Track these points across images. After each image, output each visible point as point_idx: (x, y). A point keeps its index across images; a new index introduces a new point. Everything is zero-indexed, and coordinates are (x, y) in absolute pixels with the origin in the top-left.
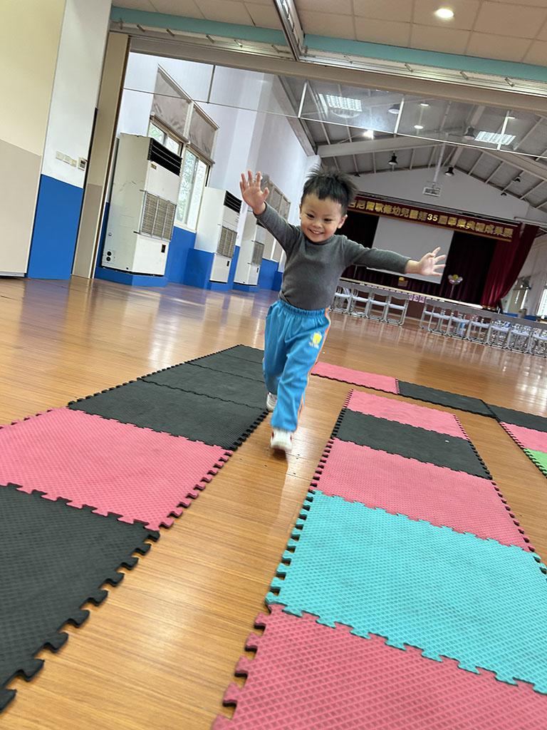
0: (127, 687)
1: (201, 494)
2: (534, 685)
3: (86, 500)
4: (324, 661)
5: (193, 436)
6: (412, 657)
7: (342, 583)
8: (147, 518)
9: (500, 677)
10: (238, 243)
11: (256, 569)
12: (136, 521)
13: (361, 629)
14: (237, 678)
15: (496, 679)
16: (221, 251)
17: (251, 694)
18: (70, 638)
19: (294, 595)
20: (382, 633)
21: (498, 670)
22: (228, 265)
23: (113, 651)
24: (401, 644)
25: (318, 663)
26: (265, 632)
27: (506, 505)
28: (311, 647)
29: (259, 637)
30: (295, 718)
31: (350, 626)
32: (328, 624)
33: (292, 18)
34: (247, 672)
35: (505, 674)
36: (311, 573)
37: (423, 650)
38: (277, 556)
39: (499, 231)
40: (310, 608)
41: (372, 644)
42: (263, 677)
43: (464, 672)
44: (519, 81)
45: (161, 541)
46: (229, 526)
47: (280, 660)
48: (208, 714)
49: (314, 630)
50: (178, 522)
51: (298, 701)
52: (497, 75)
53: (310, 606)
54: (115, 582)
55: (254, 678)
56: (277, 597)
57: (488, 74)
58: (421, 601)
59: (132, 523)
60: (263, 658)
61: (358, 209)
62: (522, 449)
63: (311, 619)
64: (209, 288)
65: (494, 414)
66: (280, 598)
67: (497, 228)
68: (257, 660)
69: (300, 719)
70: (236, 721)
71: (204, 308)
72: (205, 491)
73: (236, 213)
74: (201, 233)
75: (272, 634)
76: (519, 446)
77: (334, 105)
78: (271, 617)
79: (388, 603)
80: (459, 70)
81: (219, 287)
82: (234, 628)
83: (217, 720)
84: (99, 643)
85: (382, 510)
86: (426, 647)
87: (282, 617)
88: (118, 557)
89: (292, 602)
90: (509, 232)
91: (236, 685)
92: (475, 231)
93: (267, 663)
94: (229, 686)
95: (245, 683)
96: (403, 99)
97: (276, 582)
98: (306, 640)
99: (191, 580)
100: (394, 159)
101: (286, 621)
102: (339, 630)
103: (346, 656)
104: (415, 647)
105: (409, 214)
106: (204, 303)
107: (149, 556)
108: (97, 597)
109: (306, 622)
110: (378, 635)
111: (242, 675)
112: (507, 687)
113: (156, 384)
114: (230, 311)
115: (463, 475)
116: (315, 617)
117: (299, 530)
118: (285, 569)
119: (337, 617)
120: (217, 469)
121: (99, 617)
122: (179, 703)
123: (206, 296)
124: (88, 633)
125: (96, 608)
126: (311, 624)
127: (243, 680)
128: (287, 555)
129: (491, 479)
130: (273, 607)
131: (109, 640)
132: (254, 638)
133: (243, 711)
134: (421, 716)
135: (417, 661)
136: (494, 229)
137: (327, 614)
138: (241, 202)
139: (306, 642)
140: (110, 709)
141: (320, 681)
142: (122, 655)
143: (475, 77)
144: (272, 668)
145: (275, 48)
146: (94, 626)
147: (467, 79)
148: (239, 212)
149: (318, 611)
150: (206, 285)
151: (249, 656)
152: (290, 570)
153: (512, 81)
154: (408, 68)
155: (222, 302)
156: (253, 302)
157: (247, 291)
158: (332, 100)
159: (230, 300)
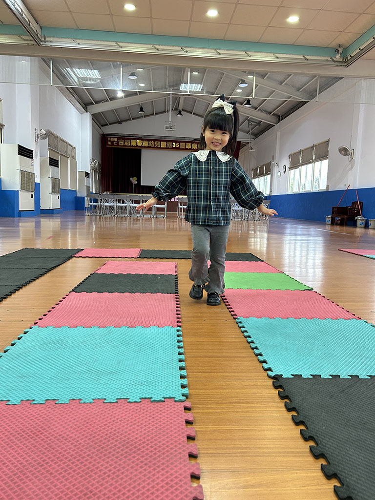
2: (129, 399)
6: (47, 406)
9: (108, 400)
10: (37, 180)
13: (16, 400)
16: (23, 187)
21: (108, 397)
22: (32, 197)
24: (43, 401)
27: (178, 306)
31: (8, 401)
33: (26, 16)
35: (112, 398)
37: (58, 400)
44: (189, 49)
52: (176, 46)
57: (171, 46)
61: (126, 146)
64: (20, 216)
71: (19, 229)
73: (30, 159)
74: (5, 178)
77: (81, 75)
79: (48, 380)
80: (151, 44)
81: (28, 214)
86: (62, 398)
96: (121, 66)
100: (142, 110)
104: (53, 400)
105: (160, 145)
106: (19, 227)
110: (28, 400)
112: (109, 405)
115: (157, 295)
123: (19, 222)
129: (177, 293)
138: (32, 151)
143: (162, 48)
145: (22, 38)
147: (158, 50)
148: (32, 158)
150: (16, 214)
153: (186, 49)
154: (118, 45)
155: (34, 224)
156: (60, 220)
157: (53, 213)
158: (78, 72)
159: (40, 222)
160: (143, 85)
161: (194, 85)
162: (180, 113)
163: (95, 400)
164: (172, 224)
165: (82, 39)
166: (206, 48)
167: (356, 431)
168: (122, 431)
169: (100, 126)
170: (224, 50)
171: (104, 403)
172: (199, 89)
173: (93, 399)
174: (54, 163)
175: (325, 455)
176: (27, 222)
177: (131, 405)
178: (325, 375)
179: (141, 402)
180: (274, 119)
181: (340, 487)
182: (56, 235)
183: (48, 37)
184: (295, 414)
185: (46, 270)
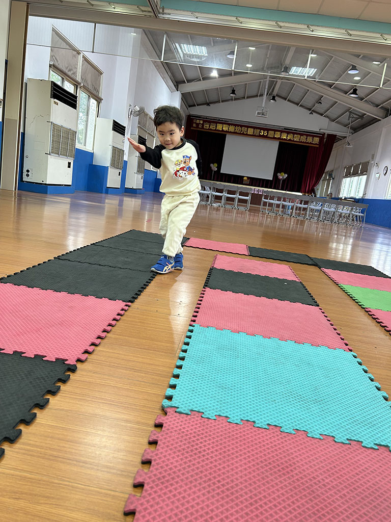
0: (56, 483)
1: (108, 335)
2: (362, 442)
3: (16, 347)
4: (209, 444)
5: (100, 295)
6: (274, 433)
7: (219, 387)
8: (66, 356)
9: (337, 439)
10: (126, 158)
11: (153, 384)
12: (57, 359)
13: (235, 418)
14: (144, 465)
15: (335, 442)
16: (113, 164)
17: (155, 475)
18: (6, 452)
19: (183, 399)
20: (251, 418)
21: (335, 435)
22: (119, 175)
23: (43, 458)
24: (265, 425)
25: (205, 446)
26: (163, 429)
27: (331, 322)
28: (198, 435)
29: (159, 433)
30: (190, 488)
31: (227, 417)
32: (211, 418)
34: (151, 459)
35: (341, 437)
36: (195, 382)
37: (281, 427)
38: (169, 373)
39: (310, 139)
40: (196, 407)
41: (244, 427)
42: (163, 462)
43: (312, 439)
44: (317, 28)
45: (78, 372)
46: (131, 356)
47: (175, 448)
48: (122, 495)
49: (200, 423)
50: (90, 357)
51: (192, 476)
52: (302, 24)
53: (196, 406)
54: (42, 406)
55: (157, 463)
56: (171, 403)
57: (296, 23)
58: (277, 394)
59: (55, 360)
60: (163, 448)
61: (211, 129)
62: (338, 284)
63: (197, 416)
64: (107, 193)
65: (317, 264)
66: (173, 403)
67: (308, 137)
68: (158, 450)
69: (194, 489)
70: (144, 497)
71: (104, 206)
72: (111, 333)
73: (122, 136)
74: (97, 152)
75: (168, 429)
76: (335, 283)
78: (167, 417)
79: (253, 397)
80: (274, 21)
81: (114, 191)
82: (138, 429)
83: (129, 498)
84: (31, 453)
85: (244, 333)
86: (283, 425)
87: (176, 417)
88: (43, 386)
89: (182, 404)
90: (317, 140)
91: (143, 470)
92: (293, 141)
93: (166, 451)
94: (138, 472)
95: (149, 468)
96: (237, 44)
97: (170, 392)
98: (195, 430)
99: (103, 397)
100: (233, 92)
101: (179, 419)
102: (219, 421)
103: (225, 438)
104: (275, 426)
105: (247, 131)
106: (104, 203)
107: (69, 384)
108: (28, 418)
109: (194, 418)
110: (248, 421)
111: (147, 463)
112: (343, 446)
113: (69, 260)
114: (124, 207)
115: (299, 305)
116: (200, 414)
117: (184, 353)
118: (176, 382)
119: (216, 412)
120: (120, 316)
121: (30, 433)
122: (98, 490)
123: (105, 198)
124: (22, 446)
125: (28, 427)
126: (198, 419)
127: (149, 466)
128: (177, 371)
129: (318, 306)
130: (168, 410)
131: (39, 450)
132: (155, 434)
133: (149, 489)
134: (284, 474)
135: (277, 435)
136: (306, 139)
137: (209, 410)
138: (125, 127)
139: (195, 432)
140: (42, 502)
141: (207, 459)
142: (50, 459)
143: (286, 25)
144: (170, 454)
145: (140, 9)
146: (26, 440)
147: (281, 27)
148: (124, 135)
149: (203, 409)
150: (104, 191)
151: (152, 448)
152: (180, 382)
153: (312, 28)
154: (239, 21)
155: (118, 202)
156: (140, 201)
157: (136, 194)
158: (186, 48)
159: (123, 200)
160: (250, 66)
162: (274, 98)
163: (323, 437)
165: (202, 13)
166: (336, 28)
169: (188, 107)
170: (356, 30)
172: (312, 74)
173: (320, 435)
179: (378, 449)
180: (381, 113)
182: (137, 216)
183: (167, 8)
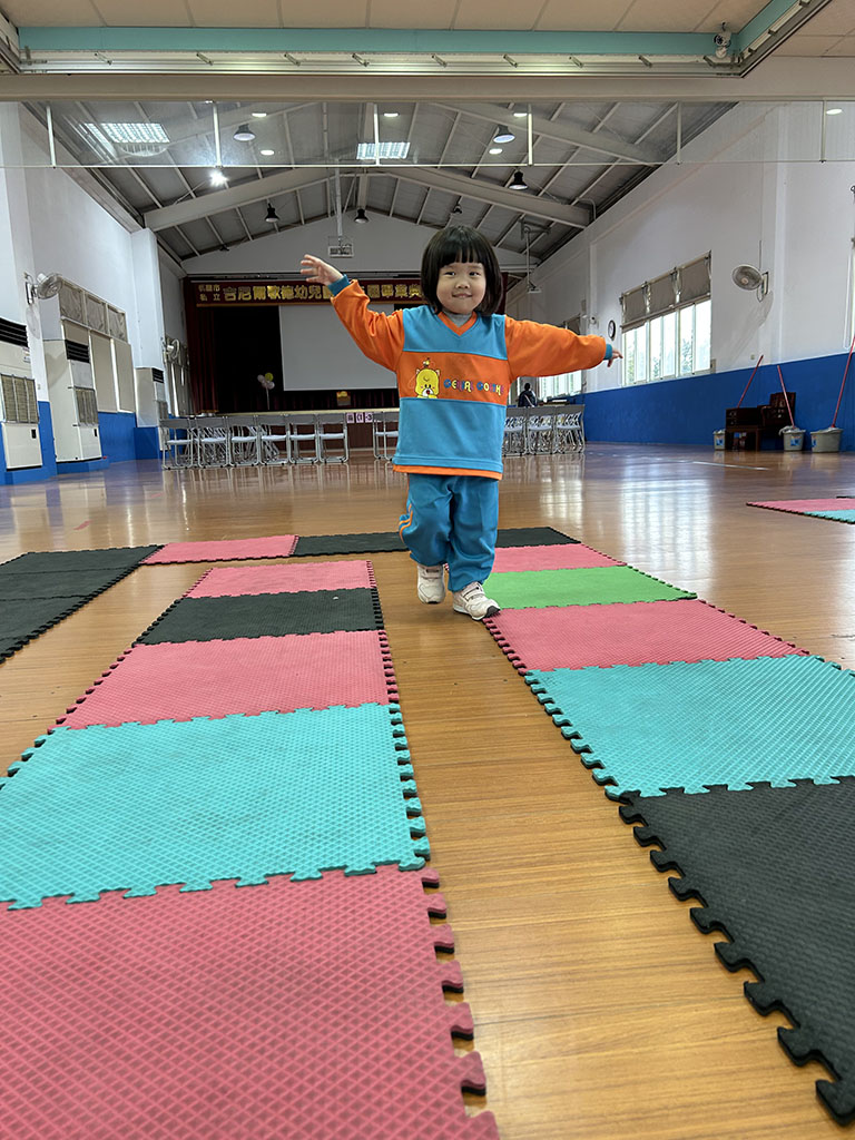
2: (294, 873)
6: (105, 905)
7: (33, 844)
9: (245, 881)
10: (42, 395)
13: (30, 898)
16: (11, 415)
20: (69, 890)
21: (245, 873)
22: (34, 436)
24: (94, 894)
35: (255, 875)
37: (130, 890)
41: (40, 912)
44: (372, 57)
52: (340, 52)
57: (327, 52)
61: (242, 301)
64: (10, 482)
71: (12, 511)
73: (20, 348)
77: (121, 138)
80: (282, 52)
81: (28, 475)
85: (167, 721)
86: (138, 883)
96: (215, 110)
100: (271, 213)
104: (118, 890)
105: (322, 293)
106: (9, 507)
110: (58, 896)
112: (247, 890)
114: (64, 507)
123: (9, 496)
129: (379, 629)
135: (110, 908)
138: (24, 327)
143: (307, 58)
147: (298, 63)
148: (25, 344)
153: (364, 58)
154: (204, 59)
155: (44, 497)
156: (103, 484)
157: (88, 471)
158: (115, 131)
159: (58, 491)
160: (270, 153)
161: (390, 144)
162: (361, 215)
163: (216, 884)
164: (363, 475)
165: (118, 51)
166: (412, 53)
167: (817, 902)
168: (285, 946)
169: (179, 260)
170: (454, 53)
171: (237, 887)
172: (403, 154)
173: (211, 882)
174: (77, 352)
175: (752, 961)
176: (28, 494)
177: (299, 887)
178: (737, 784)
179: (321, 878)
180: (580, 215)
181: (791, 1031)
182: (98, 519)
183: (36, 50)
184: (674, 875)
185: (82, 599)
